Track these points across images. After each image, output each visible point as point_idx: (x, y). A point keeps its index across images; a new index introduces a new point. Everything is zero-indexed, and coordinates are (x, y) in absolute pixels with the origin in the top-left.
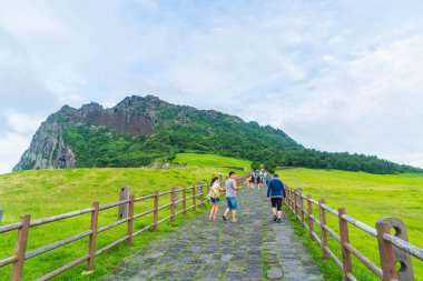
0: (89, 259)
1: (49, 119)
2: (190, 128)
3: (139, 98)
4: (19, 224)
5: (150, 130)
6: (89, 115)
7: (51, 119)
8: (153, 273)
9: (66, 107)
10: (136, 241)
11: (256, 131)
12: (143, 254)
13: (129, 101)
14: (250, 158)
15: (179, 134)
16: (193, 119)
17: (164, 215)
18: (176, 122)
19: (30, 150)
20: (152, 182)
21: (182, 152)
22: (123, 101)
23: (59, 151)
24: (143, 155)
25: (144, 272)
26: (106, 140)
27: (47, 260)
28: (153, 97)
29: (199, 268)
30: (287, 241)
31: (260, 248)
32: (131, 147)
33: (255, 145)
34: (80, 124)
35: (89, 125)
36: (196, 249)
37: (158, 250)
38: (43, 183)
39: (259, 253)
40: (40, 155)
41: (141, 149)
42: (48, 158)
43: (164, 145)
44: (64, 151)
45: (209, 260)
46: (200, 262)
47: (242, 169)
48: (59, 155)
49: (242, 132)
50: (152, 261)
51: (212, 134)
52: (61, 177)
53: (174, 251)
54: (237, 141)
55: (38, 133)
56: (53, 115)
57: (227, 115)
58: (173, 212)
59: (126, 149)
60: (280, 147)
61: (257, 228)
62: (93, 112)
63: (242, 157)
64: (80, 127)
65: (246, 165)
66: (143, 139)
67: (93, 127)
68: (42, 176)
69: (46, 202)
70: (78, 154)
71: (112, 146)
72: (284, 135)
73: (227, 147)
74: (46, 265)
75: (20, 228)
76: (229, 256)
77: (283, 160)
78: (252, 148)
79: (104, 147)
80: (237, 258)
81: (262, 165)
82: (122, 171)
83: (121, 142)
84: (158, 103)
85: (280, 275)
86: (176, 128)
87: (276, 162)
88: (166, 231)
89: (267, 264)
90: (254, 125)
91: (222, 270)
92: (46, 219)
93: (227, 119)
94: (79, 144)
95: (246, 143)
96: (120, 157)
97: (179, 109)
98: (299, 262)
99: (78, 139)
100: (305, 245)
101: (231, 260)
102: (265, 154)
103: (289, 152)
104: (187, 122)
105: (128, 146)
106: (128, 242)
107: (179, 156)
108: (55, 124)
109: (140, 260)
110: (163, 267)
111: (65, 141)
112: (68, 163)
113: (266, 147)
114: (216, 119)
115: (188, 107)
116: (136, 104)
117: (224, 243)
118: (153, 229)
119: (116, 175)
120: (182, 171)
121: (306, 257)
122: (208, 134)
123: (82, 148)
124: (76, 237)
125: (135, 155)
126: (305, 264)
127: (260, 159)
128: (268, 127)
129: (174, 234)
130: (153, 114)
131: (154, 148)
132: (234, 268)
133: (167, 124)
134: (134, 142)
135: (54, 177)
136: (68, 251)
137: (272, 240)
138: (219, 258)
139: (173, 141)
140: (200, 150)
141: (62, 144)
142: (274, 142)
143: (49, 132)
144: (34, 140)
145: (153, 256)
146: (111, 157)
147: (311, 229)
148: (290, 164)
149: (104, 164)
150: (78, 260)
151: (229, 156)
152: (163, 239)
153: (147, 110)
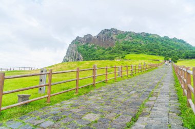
1: (72, 43)
2: (132, 43)
3: (108, 30)
5: (113, 44)
6: (87, 40)
7: (73, 43)
9: (78, 37)
11: (167, 41)
13: (103, 32)
14: (164, 55)
15: (126, 45)
16: (134, 38)
18: (125, 40)
19: (66, 56)
21: (129, 54)
23: (77, 56)
24: (110, 56)
26: (94, 50)
28: (114, 29)
32: (105, 53)
33: (167, 48)
34: (84, 44)
35: (87, 44)
37: (105, 89)
39: (150, 92)
40: (70, 58)
41: (110, 53)
42: (73, 59)
43: (120, 51)
44: (78, 56)
47: (159, 61)
48: (77, 57)
49: (159, 42)
51: (143, 44)
52: (75, 64)
54: (157, 47)
55: (68, 49)
56: (73, 41)
57: (151, 34)
59: (103, 54)
60: (182, 49)
62: (89, 38)
63: (160, 55)
65: (161, 59)
66: (110, 49)
67: (89, 45)
70: (84, 57)
71: (97, 53)
72: (184, 42)
73: (151, 50)
77: (183, 55)
78: (165, 50)
79: (94, 53)
81: (170, 59)
83: (101, 51)
84: (116, 31)
86: (125, 43)
87: (178, 57)
90: (166, 38)
93: (151, 36)
94: (84, 52)
95: (161, 48)
96: (100, 57)
97: (126, 33)
99: (83, 50)
102: (173, 53)
103: (187, 51)
104: (131, 39)
105: (104, 52)
107: (127, 55)
111: (79, 51)
112: (80, 60)
113: (173, 49)
114: (146, 37)
115: (130, 32)
116: (107, 33)
122: (141, 45)
123: (85, 54)
124: (71, 80)
125: (107, 56)
127: (169, 55)
128: (175, 39)
130: (114, 37)
131: (115, 52)
133: (121, 41)
134: (106, 50)
135: (73, 65)
139: (124, 49)
140: (137, 52)
141: (77, 53)
142: (178, 46)
143: (73, 48)
144: (67, 52)
146: (97, 57)
148: (187, 58)
151: (152, 55)
153: (112, 35)
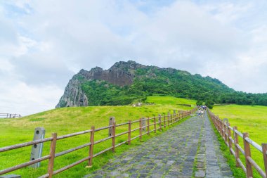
0: (89, 159)
1: (73, 78)
2: (155, 80)
3: (124, 63)
4: (51, 138)
5: (131, 82)
6: (95, 74)
7: (75, 78)
8: (124, 169)
10: (117, 150)
11: (200, 80)
12: (120, 158)
13: (118, 65)
14: (196, 98)
15: (148, 84)
17: (135, 135)
18: (147, 76)
19: (64, 96)
20: (131, 115)
21: (151, 95)
22: (114, 65)
23: (79, 96)
24: (127, 97)
25: (120, 168)
26: (105, 89)
27: (68, 158)
28: (132, 62)
29: (152, 167)
30: (213, 154)
31: (193, 158)
32: (120, 93)
33: (199, 90)
34: (90, 80)
35: (95, 80)
36: (152, 156)
37: (130, 155)
38: (70, 115)
39: (192, 160)
40: (69, 99)
41: (126, 94)
42: (73, 101)
43: (139, 91)
44: (82, 96)
45: (159, 163)
46: (153, 164)
47: (190, 106)
48: (79, 99)
49: (190, 81)
50: (125, 162)
51: (170, 83)
53: (138, 157)
54: (187, 87)
55: (68, 86)
57: (179, 71)
58: (140, 133)
59: (117, 94)
60: (217, 91)
61: (194, 145)
62: (98, 72)
63: (190, 97)
64: (90, 82)
66: (126, 88)
67: (98, 81)
68: (69, 111)
69: (71, 126)
71: (108, 93)
72: (219, 82)
73: (180, 92)
74: (68, 161)
75: (52, 140)
76: (172, 162)
78: (197, 92)
79: (104, 93)
80: (177, 163)
81: (204, 103)
82: (113, 107)
83: (114, 90)
84: (135, 65)
85: (203, 175)
86: (147, 80)
87: (214, 100)
88: (136, 145)
89: (197, 168)
90: (198, 76)
91: (167, 170)
92: (65, 136)
93: (179, 73)
94: (90, 91)
95: (193, 88)
97: (149, 68)
98: (219, 168)
99: (89, 89)
100: (225, 157)
101: (174, 164)
102: (206, 95)
103: (223, 94)
105: (118, 92)
106: (113, 150)
107: (148, 98)
108: (77, 80)
109: (118, 161)
110: (131, 166)
111: (83, 90)
112: (84, 103)
113: (206, 91)
114: (172, 73)
115: (154, 67)
116: (122, 66)
117: (170, 153)
118: (128, 143)
119: (110, 110)
120: (149, 107)
121: (223, 165)
122: (167, 83)
123: (92, 94)
124: (82, 146)
125: (123, 98)
126: (222, 169)
127: (203, 99)
128: (208, 78)
129: (140, 147)
130: (132, 72)
132: (174, 169)
133: (141, 77)
134: (122, 90)
136: (79, 154)
137: (203, 152)
138: (166, 163)
139: (145, 89)
140: (162, 94)
141: (81, 92)
142: (212, 87)
143: (74, 85)
144: (66, 90)
145: (126, 159)
146: (108, 99)
147: (230, 147)
148: (224, 102)
149: (104, 104)
150: (84, 159)
151: (181, 97)
152: (133, 150)
153: (129, 70)
